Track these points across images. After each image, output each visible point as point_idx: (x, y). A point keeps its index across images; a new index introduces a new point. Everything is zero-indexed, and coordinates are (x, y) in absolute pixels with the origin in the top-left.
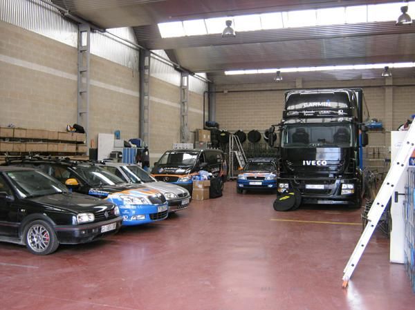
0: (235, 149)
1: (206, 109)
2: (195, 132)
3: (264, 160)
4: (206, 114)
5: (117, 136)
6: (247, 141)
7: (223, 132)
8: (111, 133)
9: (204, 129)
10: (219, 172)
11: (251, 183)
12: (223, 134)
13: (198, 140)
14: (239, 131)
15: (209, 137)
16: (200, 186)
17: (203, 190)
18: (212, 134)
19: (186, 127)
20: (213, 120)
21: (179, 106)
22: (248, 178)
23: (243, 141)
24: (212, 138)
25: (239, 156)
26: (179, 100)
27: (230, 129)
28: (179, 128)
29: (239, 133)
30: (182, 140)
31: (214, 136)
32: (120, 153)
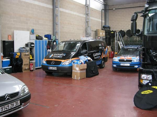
0: (119, 40)
1: (103, 19)
2: (96, 31)
3: (133, 47)
4: (103, 21)
5: (32, 32)
6: (126, 36)
7: (112, 31)
8: (28, 30)
9: (102, 29)
10: (100, 56)
11: (122, 65)
12: (112, 32)
13: (97, 36)
14: (121, 30)
15: (104, 34)
16: (77, 69)
17: (79, 72)
18: (106, 33)
19: (88, 28)
20: (107, 25)
21: (85, 16)
22: (120, 60)
23: (123, 36)
24: (106, 35)
25: (121, 45)
26: (85, 12)
27: (116, 30)
28: (84, 29)
29: (121, 32)
30: (87, 36)
31: (107, 33)
32: (33, 43)
